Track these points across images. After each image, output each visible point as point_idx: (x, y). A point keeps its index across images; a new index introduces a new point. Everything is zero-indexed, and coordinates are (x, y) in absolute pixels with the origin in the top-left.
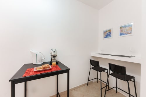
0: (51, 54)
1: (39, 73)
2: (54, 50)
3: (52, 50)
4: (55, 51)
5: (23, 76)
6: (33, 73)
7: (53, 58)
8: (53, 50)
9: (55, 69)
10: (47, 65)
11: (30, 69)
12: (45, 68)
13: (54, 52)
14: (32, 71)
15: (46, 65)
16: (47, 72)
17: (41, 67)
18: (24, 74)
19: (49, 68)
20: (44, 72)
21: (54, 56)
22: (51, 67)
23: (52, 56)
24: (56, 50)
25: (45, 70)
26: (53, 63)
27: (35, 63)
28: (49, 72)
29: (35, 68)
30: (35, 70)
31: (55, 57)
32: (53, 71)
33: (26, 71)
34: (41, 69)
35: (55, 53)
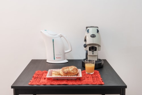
0: (85, 40)
1: (56, 84)
2: (92, 31)
3: (88, 31)
4: (95, 33)
5: (30, 83)
6: (46, 81)
7: (90, 53)
8: (91, 29)
10: (73, 67)
11: (41, 72)
12: (67, 73)
13: (93, 36)
14: (44, 76)
15: (71, 69)
16: (70, 83)
17: (60, 71)
18: (31, 81)
19: (77, 75)
20: (64, 83)
21: (93, 48)
22: (80, 75)
24: (98, 31)
25: (68, 80)
26: (87, 66)
27: (50, 60)
28: (76, 84)
29: (49, 70)
30: (48, 76)
31: (96, 50)
32: (83, 83)
33: (35, 76)
34: (60, 74)
35: (94, 38)
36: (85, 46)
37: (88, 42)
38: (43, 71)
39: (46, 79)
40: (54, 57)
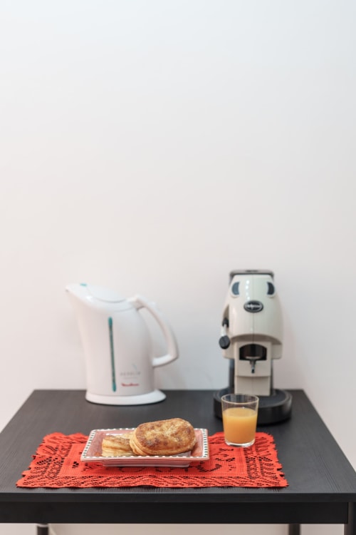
0: (226, 322)
1: (113, 483)
2: (251, 288)
3: (235, 289)
4: (262, 296)
5: (20, 482)
6: (78, 473)
7: (243, 368)
8: (246, 283)
9: (236, 473)
10: (179, 423)
11: (62, 440)
12: (155, 447)
13: (254, 307)
14: (72, 457)
15: (170, 428)
16: (166, 483)
17: (130, 436)
18: (27, 473)
19: (192, 451)
20: (145, 480)
21: (253, 350)
22: (203, 454)
23: (235, 350)
24: (271, 290)
25: (158, 469)
26: (230, 416)
27: (99, 394)
28: (187, 484)
29: (93, 433)
31: (264, 358)
32: (213, 483)
33: (40, 452)
34: (129, 450)
35: (257, 316)
36: (225, 343)
37: (236, 329)
38: (71, 436)
39: (81, 468)
40: (114, 381)
